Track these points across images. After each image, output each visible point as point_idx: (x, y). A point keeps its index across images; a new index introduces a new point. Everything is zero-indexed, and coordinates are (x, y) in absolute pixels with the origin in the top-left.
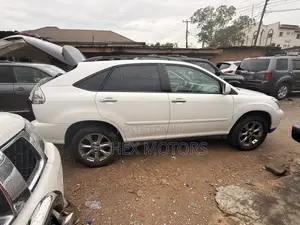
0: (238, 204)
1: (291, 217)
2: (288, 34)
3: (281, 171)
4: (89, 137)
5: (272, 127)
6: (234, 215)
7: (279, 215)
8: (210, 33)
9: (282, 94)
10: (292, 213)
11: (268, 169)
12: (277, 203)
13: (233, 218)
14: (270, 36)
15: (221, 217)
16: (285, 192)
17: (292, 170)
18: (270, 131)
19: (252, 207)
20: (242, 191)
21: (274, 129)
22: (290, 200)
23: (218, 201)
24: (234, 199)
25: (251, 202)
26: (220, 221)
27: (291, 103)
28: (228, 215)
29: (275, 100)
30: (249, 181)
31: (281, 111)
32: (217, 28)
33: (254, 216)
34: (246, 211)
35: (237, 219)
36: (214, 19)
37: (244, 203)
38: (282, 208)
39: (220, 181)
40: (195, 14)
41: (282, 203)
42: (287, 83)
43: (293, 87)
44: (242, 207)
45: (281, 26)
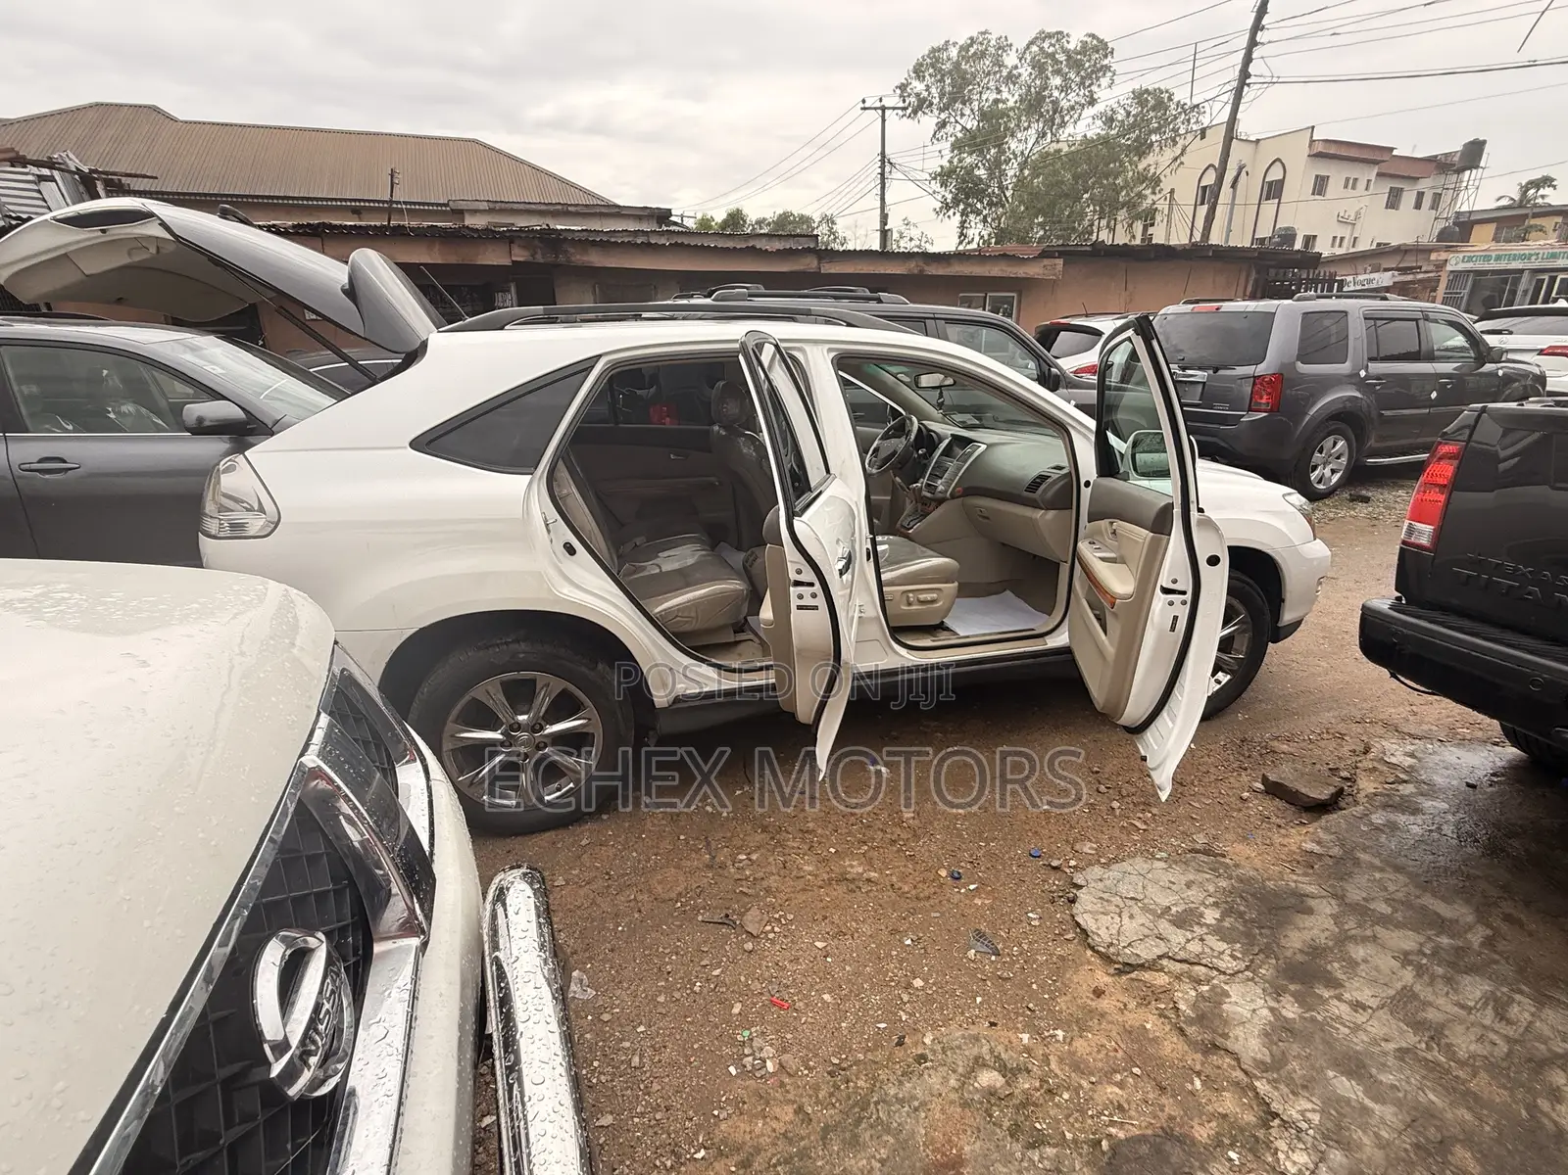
0: (1164, 926)
1: (1359, 952)
2: (1351, 184)
3: (1323, 793)
4: (490, 692)
5: (1288, 617)
6: (1151, 966)
7: (1315, 951)
8: (996, 167)
9: (1327, 472)
10: (1364, 940)
11: (1274, 790)
12: (1310, 911)
13: (1147, 976)
14: (1273, 191)
15: (1102, 978)
16: (1338, 867)
17: (1367, 785)
18: (1279, 634)
19: (1218, 931)
20: (1178, 876)
21: (1297, 624)
22: (1355, 895)
23: (1086, 921)
24: (1145, 909)
25: (1211, 916)
26: (1098, 993)
27: (1362, 510)
28: (1128, 968)
29: (1298, 499)
30: (1201, 839)
31: (1319, 549)
32: (1024, 142)
33: (1227, 963)
34: (1195, 947)
35: (1161, 980)
36: (1011, 97)
37: (1183, 921)
38: (1329, 924)
39: (1087, 848)
40: (918, 72)
41: (1326, 908)
42: (1345, 420)
43: (1372, 443)
44: (1177, 937)
45: (1319, 148)
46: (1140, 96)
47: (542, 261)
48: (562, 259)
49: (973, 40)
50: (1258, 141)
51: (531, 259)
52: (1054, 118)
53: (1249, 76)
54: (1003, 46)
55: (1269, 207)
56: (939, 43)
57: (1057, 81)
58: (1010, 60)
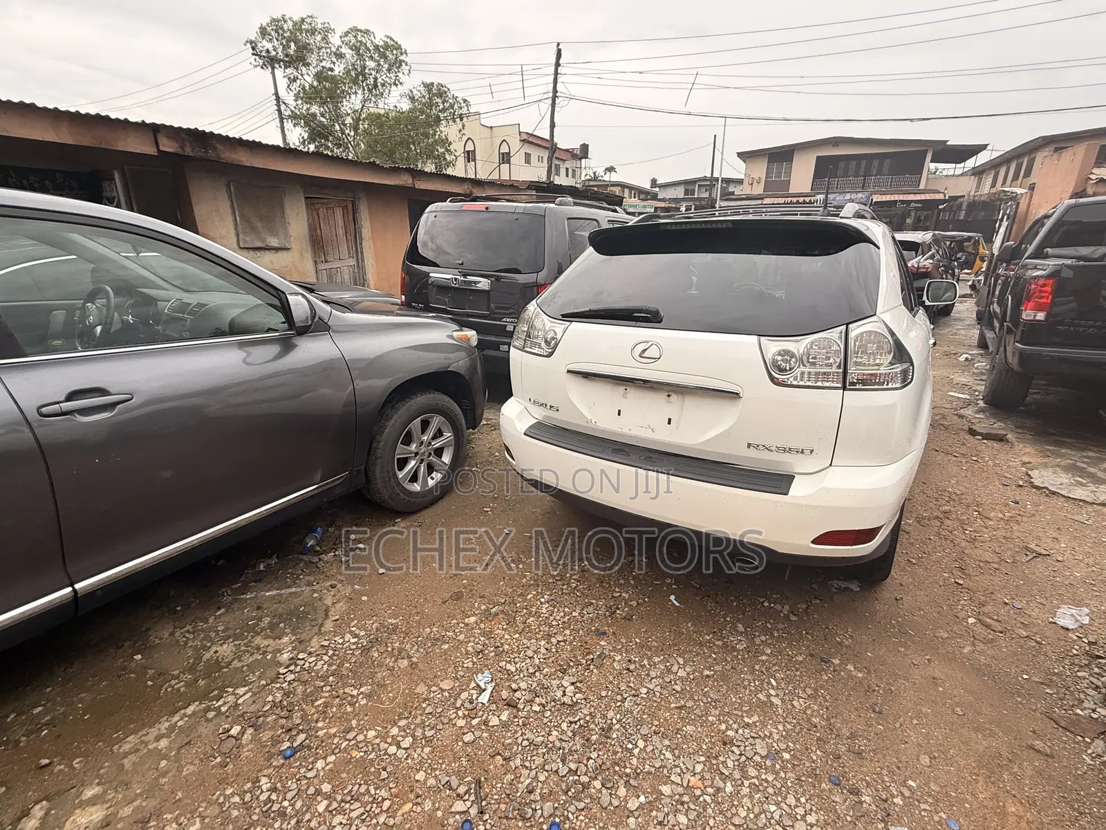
2: (540, 159)
14: (505, 159)
45: (525, 137)
46: (428, 87)
47: (191, 154)
48: (211, 154)
49: (303, 20)
50: (491, 127)
51: (180, 151)
52: (375, 89)
53: (557, 92)
54: (327, 31)
55: (505, 167)
56: (278, 15)
57: (371, 64)
58: (335, 40)
